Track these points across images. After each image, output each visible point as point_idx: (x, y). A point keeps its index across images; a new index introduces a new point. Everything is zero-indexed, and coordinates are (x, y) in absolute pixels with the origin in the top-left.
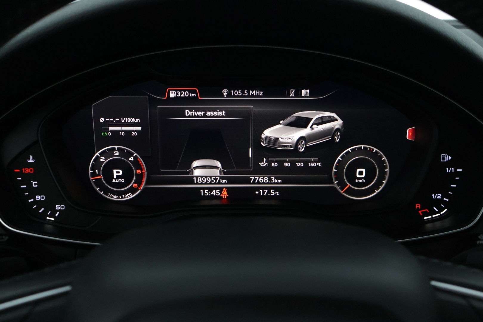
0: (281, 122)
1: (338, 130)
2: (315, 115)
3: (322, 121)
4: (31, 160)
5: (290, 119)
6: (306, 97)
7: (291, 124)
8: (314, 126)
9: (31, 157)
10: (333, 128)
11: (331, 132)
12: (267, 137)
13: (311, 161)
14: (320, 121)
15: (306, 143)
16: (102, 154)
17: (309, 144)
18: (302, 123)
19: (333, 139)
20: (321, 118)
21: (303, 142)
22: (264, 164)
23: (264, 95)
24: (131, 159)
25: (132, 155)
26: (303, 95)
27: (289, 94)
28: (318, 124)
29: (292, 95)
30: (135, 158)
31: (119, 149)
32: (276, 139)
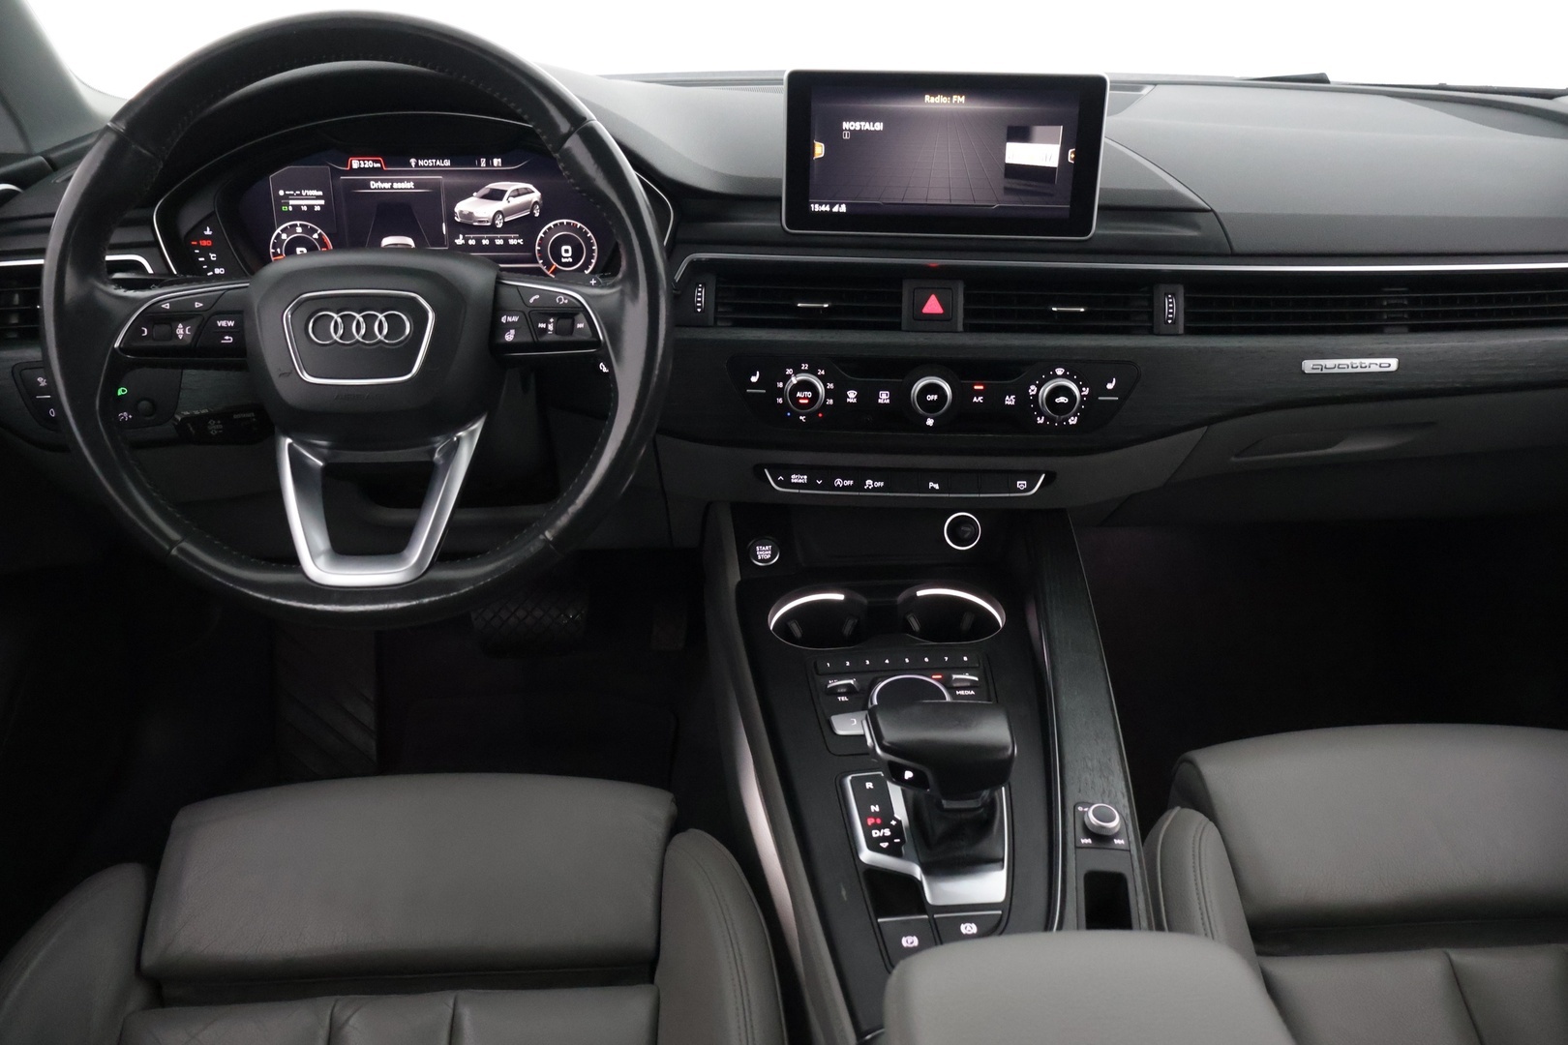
0: (475, 194)
1: (536, 203)
2: (510, 186)
3: (518, 193)
4: (208, 232)
5: (484, 191)
6: (498, 166)
7: (485, 197)
8: (510, 199)
9: (208, 229)
10: (531, 202)
11: (532, 206)
12: (461, 212)
13: (511, 238)
14: (516, 193)
15: (504, 218)
16: (283, 231)
17: (507, 220)
18: (497, 195)
19: (532, 213)
20: (517, 190)
21: (501, 217)
22: (460, 241)
23: (452, 165)
24: (316, 236)
25: (316, 231)
26: (495, 164)
27: (479, 164)
28: (514, 197)
29: (483, 164)
30: (320, 235)
31: (301, 225)
32: (471, 214)
